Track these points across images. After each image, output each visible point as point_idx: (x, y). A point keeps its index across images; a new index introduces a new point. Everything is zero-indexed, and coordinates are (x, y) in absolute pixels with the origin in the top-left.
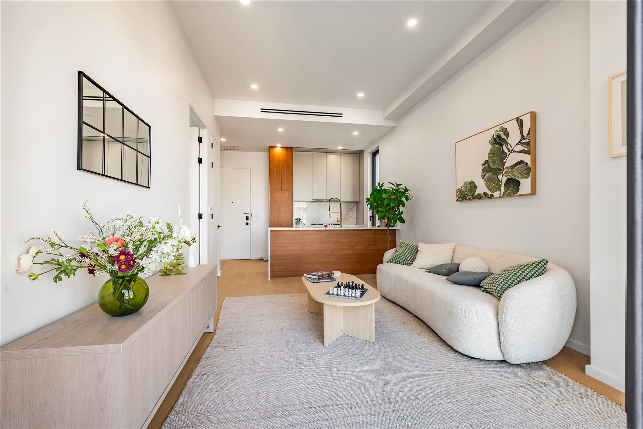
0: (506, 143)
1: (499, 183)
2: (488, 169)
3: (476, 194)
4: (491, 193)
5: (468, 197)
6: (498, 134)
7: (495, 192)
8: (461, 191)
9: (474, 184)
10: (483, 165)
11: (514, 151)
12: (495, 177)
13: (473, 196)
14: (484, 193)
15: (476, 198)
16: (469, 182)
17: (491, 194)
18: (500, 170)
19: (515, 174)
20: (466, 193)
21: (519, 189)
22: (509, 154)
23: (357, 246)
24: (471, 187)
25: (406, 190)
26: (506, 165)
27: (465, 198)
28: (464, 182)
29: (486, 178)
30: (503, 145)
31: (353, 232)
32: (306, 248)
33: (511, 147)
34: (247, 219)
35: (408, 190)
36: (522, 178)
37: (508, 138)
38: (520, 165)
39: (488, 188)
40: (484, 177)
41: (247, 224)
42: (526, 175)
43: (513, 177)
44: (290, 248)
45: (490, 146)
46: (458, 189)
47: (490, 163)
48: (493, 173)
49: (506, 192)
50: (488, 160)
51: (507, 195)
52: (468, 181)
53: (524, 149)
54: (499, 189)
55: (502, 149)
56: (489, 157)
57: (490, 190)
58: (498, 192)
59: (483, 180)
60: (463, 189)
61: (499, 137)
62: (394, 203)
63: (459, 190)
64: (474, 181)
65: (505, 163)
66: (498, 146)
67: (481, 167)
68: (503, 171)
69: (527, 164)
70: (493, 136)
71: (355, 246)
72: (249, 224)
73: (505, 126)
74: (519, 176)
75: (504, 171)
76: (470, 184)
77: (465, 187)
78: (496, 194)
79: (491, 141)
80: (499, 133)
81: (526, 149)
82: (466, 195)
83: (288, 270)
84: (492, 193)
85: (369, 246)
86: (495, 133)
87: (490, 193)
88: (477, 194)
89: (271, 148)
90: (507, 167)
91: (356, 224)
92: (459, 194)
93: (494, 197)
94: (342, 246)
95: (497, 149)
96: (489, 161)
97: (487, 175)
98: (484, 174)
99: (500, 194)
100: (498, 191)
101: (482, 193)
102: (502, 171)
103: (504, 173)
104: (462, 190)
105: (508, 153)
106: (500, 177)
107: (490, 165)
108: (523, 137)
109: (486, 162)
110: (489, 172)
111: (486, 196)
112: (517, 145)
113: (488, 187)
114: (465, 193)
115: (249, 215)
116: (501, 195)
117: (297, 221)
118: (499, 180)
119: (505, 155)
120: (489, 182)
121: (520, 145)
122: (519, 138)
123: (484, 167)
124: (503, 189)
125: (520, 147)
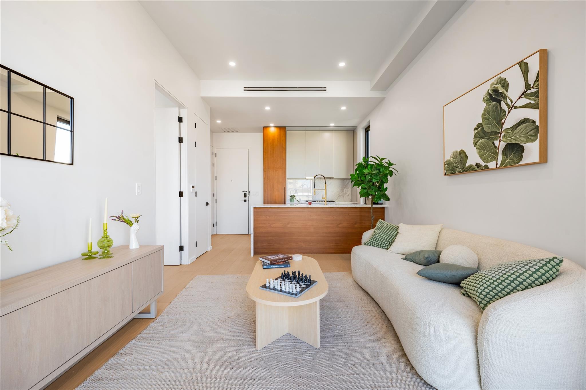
0: (505, 97)
1: (496, 151)
2: (482, 134)
3: (467, 165)
5: (458, 169)
6: (494, 87)
7: (490, 162)
8: (449, 163)
9: (464, 154)
10: (475, 129)
11: (516, 107)
12: (491, 143)
13: (463, 169)
14: (477, 164)
15: (466, 171)
16: (459, 151)
17: (486, 165)
18: (496, 133)
19: (517, 138)
20: (455, 164)
22: (509, 112)
23: (342, 224)
24: (462, 157)
25: (390, 164)
26: (505, 127)
27: (454, 171)
28: (453, 153)
29: (479, 145)
30: (501, 101)
31: (338, 210)
32: (289, 226)
33: (512, 102)
34: (245, 196)
35: (392, 165)
36: (526, 142)
37: (507, 91)
38: (524, 125)
39: (481, 157)
40: (476, 145)
41: (245, 201)
42: (532, 138)
43: (514, 142)
44: (273, 225)
45: (485, 105)
46: (446, 161)
47: (484, 126)
48: (488, 139)
49: (505, 161)
50: (481, 122)
51: (506, 165)
52: (457, 150)
53: (530, 103)
54: (495, 157)
55: (499, 107)
56: (483, 118)
57: (484, 160)
58: (495, 162)
59: (476, 148)
60: (452, 161)
61: (496, 91)
62: (376, 179)
63: (447, 162)
64: (465, 150)
65: (503, 124)
66: (494, 103)
67: (473, 132)
68: (501, 134)
69: (534, 122)
70: (489, 90)
71: (340, 224)
72: (247, 201)
73: (503, 76)
74: (522, 139)
75: (503, 134)
76: (460, 153)
77: (454, 158)
78: (492, 165)
79: (486, 98)
80: (496, 86)
81: (533, 102)
82: (455, 167)
83: (271, 247)
84: (487, 164)
85: (355, 224)
86: (491, 87)
87: (483, 164)
88: (468, 167)
89: (265, 128)
90: (506, 129)
91: (351, 201)
92: (447, 167)
93: (488, 168)
94: (327, 224)
95: (493, 107)
96: (483, 124)
97: (480, 141)
98: (476, 141)
99: (497, 165)
100: (494, 160)
101: (474, 164)
102: (499, 135)
103: (501, 138)
104: (451, 162)
105: (507, 111)
106: (497, 143)
107: (484, 129)
108: (528, 86)
109: (479, 125)
110: (482, 137)
111: (479, 168)
112: (520, 98)
114: (453, 165)
115: (247, 193)
116: (498, 166)
117: (291, 198)
118: (495, 147)
119: (504, 114)
120: (482, 150)
121: (524, 98)
122: (522, 88)
123: (476, 131)
124: (500, 157)
125: (524, 101)
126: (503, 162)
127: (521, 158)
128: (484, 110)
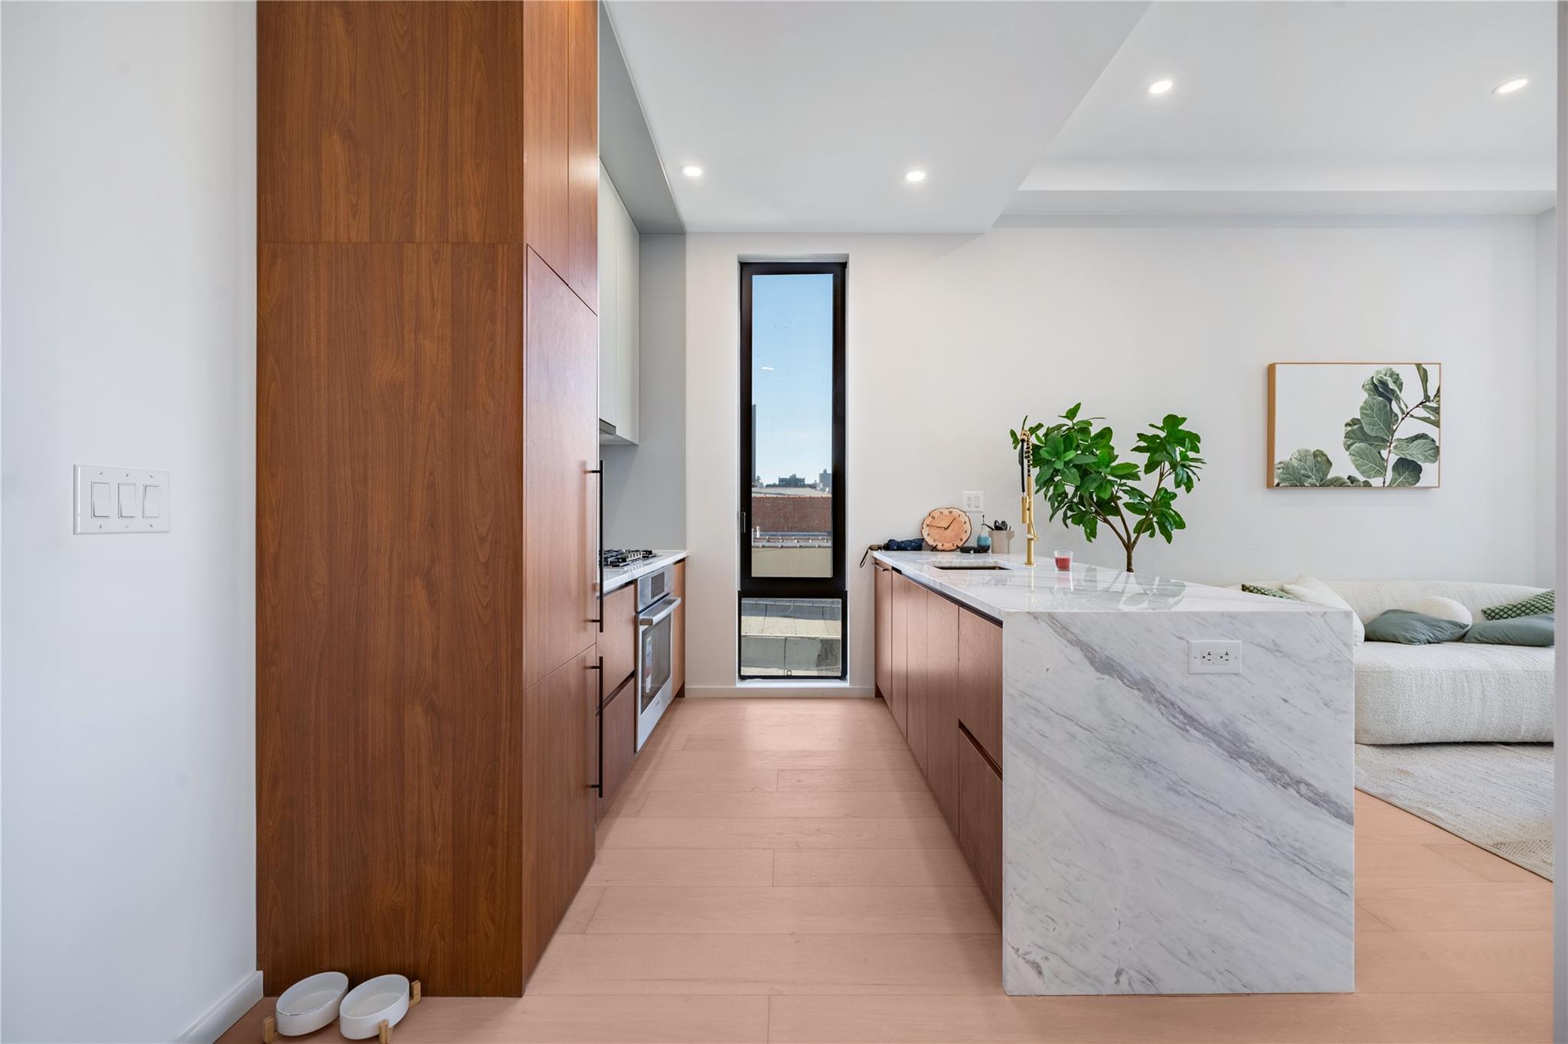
0: (1398, 399)
1: (1383, 464)
2: (1359, 434)
3: (1330, 476)
4: (1365, 479)
5: (1310, 480)
6: (1381, 377)
7: (1374, 477)
8: (1288, 468)
9: (1324, 457)
10: (1347, 425)
11: (1412, 416)
12: (1375, 451)
13: (1322, 480)
14: (1350, 477)
15: (1329, 486)
16: (1312, 451)
17: (1366, 481)
18: (1384, 441)
19: (1414, 453)
20: (1302, 472)
21: (1419, 477)
22: (1403, 419)
24: (1318, 462)
26: (1396, 436)
27: (1300, 483)
28: (1298, 451)
29: (1354, 451)
30: (1392, 400)
33: (1407, 408)
36: (1424, 462)
37: (1401, 391)
38: (1422, 441)
39: (1358, 469)
40: (1349, 448)
42: (1431, 458)
43: (1409, 458)
45: (1365, 396)
46: (1281, 463)
47: (1364, 425)
48: (1371, 445)
49: (1397, 480)
50: (1359, 418)
51: (1398, 486)
52: (1308, 448)
53: (1429, 418)
54: (1381, 471)
55: (1389, 406)
56: (1362, 414)
57: (1363, 473)
58: (1381, 479)
60: (1296, 465)
61: (1383, 383)
63: (1282, 465)
64: (1325, 453)
65: (1395, 431)
66: (1381, 399)
67: (1344, 428)
68: (1391, 443)
69: (1433, 441)
70: (1372, 378)
73: (1396, 369)
74: (1420, 456)
75: (1393, 444)
76: (1315, 455)
77: (1300, 460)
78: (1377, 482)
79: (1367, 387)
80: (1385, 378)
81: (1433, 418)
82: (1303, 475)
84: (1368, 480)
86: (1377, 375)
87: (1362, 479)
88: (1332, 479)
90: (1398, 439)
92: (1283, 473)
93: (1371, 486)
95: (1380, 403)
96: (1362, 421)
97: (1357, 444)
98: (1349, 443)
99: (1384, 482)
100: (1380, 476)
101: (1346, 477)
102: (1389, 444)
103: (1392, 448)
104: (1293, 467)
105: (1400, 416)
106: (1384, 453)
107: (1363, 429)
108: (1427, 398)
109: (1355, 422)
110: (1361, 441)
111: (1354, 484)
112: (1417, 406)
113: (1357, 467)
114: (1300, 472)
116: (1386, 485)
118: (1383, 459)
119: (1395, 418)
120: (1359, 457)
121: (1422, 409)
122: (1421, 398)
123: (1349, 428)
124: (1390, 474)
125: (1421, 412)
126: (1393, 481)
127: (1418, 479)
128: (1365, 403)
